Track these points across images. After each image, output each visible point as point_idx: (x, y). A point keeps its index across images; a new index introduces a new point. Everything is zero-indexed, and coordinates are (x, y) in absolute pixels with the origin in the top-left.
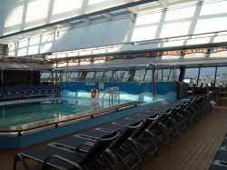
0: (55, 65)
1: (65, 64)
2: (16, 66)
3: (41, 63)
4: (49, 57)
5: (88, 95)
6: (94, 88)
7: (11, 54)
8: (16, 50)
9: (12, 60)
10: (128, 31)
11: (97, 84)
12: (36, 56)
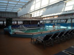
0: (44, 19)
1: (46, 19)
2: (34, 19)
3: (40, 18)
4: (42, 17)
5: (52, 27)
6: (54, 25)
7: (33, 16)
8: (34, 15)
9: (33, 18)
10: (64, 8)
11: (55, 24)
12: (39, 16)
